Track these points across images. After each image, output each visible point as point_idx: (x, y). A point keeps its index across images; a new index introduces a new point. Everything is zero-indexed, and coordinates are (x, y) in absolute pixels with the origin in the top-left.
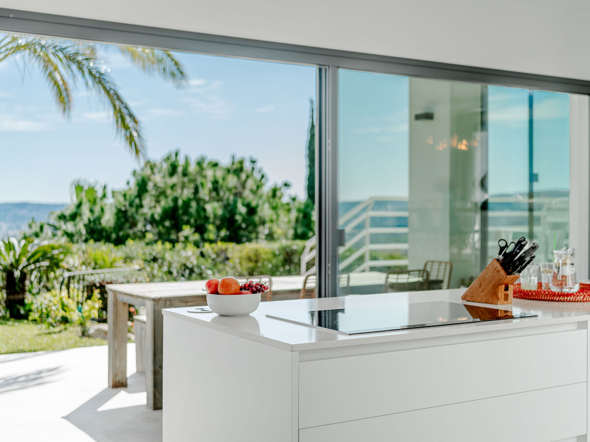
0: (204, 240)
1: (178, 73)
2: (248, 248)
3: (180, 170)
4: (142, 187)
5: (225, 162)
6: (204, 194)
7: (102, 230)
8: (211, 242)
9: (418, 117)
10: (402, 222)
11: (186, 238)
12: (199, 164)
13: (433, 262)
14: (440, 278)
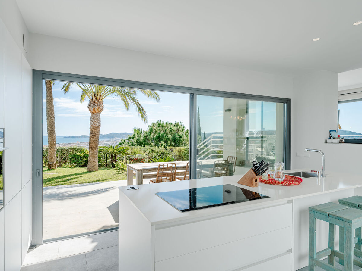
0: (167, 145)
1: (157, 98)
2: (178, 148)
3: (161, 125)
4: (151, 130)
5: (174, 123)
6: (168, 132)
7: (140, 142)
8: (169, 146)
9: (226, 111)
10: (222, 142)
11: (162, 144)
12: (166, 123)
13: (230, 156)
14: (233, 162)
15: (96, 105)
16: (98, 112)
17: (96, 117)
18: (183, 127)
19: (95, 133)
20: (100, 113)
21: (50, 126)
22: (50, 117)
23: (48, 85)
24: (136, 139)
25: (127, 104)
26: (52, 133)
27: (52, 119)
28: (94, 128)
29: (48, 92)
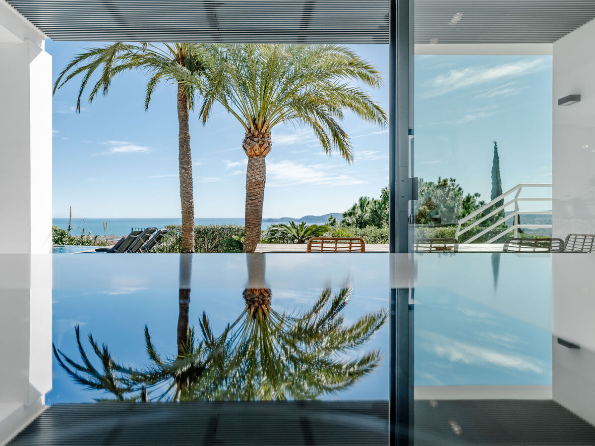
9: (562, 102)
15: (256, 139)
16: (261, 153)
17: (256, 164)
18: (457, 189)
19: (254, 195)
20: (265, 156)
21: (184, 185)
22: (183, 168)
23: (181, 113)
24: (358, 217)
25: (327, 142)
26: (186, 197)
27: (187, 173)
28: (252, 184)
29: (181, 126)
